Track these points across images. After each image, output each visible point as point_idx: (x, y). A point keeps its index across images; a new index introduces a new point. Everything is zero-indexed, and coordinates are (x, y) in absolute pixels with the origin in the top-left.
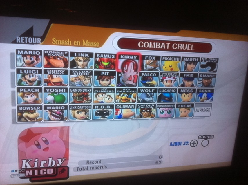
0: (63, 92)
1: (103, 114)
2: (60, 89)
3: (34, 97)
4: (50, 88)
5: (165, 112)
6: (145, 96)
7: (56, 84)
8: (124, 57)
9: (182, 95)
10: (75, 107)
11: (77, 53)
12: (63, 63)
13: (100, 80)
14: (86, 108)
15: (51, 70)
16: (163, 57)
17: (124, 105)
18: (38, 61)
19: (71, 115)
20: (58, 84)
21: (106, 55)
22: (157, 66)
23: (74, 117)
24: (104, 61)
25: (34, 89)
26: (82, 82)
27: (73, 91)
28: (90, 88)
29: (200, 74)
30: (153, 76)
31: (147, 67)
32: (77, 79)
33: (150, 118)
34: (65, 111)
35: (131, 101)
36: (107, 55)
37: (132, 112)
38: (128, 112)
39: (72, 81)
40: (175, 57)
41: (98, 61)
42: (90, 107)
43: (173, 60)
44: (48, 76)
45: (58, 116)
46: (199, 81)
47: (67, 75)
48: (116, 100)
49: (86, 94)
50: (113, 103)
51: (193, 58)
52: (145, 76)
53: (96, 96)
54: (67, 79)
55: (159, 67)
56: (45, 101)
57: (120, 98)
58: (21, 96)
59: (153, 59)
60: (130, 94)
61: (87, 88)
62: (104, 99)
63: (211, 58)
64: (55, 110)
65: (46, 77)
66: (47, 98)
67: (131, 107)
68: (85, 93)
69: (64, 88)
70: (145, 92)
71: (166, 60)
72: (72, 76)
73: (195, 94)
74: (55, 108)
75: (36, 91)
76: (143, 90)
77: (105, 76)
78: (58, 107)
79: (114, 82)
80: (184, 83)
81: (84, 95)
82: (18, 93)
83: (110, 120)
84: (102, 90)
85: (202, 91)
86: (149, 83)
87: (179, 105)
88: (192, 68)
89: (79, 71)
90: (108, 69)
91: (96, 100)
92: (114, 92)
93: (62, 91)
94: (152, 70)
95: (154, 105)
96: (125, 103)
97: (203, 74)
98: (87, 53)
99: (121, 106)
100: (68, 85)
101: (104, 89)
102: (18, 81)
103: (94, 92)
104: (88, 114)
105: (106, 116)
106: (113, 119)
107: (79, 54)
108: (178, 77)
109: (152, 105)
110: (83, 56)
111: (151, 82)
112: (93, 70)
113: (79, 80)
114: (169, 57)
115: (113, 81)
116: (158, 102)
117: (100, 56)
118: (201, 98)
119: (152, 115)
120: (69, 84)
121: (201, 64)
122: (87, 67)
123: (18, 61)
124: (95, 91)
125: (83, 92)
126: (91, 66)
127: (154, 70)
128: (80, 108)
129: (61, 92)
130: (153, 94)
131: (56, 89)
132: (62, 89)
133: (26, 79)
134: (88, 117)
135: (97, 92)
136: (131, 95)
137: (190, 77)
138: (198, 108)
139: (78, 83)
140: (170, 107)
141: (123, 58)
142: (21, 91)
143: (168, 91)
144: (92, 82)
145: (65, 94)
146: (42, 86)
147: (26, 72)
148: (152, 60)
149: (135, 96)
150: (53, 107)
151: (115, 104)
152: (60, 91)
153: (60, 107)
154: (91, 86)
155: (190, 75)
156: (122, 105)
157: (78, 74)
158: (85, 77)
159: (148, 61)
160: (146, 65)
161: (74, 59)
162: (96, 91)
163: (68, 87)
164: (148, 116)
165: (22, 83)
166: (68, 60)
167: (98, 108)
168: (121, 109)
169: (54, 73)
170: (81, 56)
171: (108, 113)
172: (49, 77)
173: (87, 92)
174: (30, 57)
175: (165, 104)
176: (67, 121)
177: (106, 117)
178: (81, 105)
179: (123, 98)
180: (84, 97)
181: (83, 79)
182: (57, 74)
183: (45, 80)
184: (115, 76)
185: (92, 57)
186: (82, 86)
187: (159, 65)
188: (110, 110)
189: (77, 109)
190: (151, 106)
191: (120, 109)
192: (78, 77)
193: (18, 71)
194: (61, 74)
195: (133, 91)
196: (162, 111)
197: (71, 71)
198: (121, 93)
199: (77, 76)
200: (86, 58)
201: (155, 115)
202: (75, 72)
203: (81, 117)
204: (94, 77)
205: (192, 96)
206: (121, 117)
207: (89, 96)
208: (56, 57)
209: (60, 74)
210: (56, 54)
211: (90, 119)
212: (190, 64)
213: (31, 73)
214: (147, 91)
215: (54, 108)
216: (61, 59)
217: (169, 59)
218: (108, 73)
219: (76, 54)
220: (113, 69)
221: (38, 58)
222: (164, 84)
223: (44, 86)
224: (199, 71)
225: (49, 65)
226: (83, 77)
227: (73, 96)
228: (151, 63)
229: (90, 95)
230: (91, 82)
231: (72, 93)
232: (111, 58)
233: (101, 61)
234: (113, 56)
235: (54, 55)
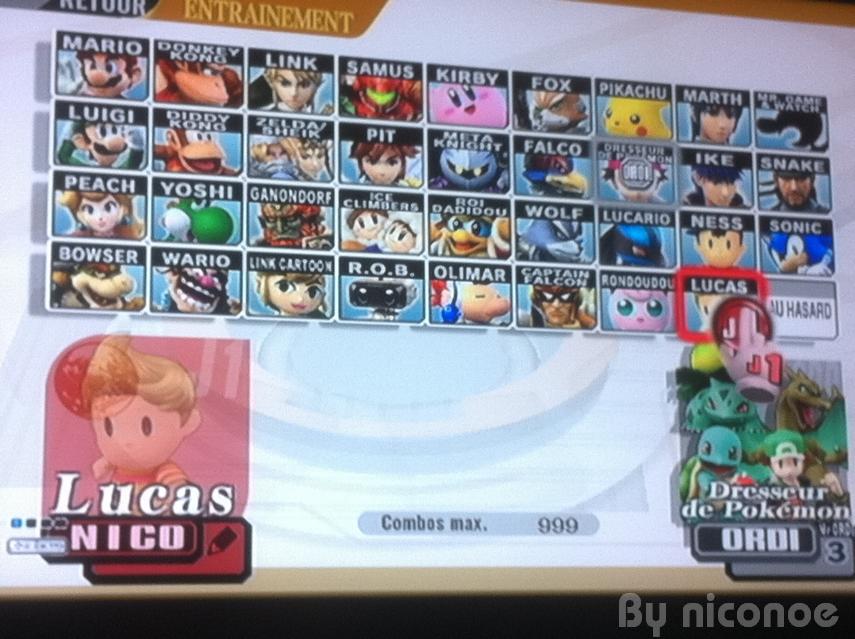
0: (226, 198)
1: (382, 299)
2: (212, 188)
3: (117, 213)
4: (177, 181)
5: (640, 310)
6: (549, 233)
7: (197, 165)
8: (449, 75)
9: (698, 240)
10: (272, 263)
11: (275, 55)
12: (223, 89)
13: (364, 160)
14: (312, 270)
15: (181, 112)
16: (601, 85)
17: (465, 266)
18: (135, 77)
19: (254, 296)
20: (203, 167)
21: (380, 67)
22: (582, 117)
23: (269, 302)
24: (374, 88)
25: (117, 181)
26: (295, 163)
27: (264, 196)
28: (325, 190)
29: (760, 156)
30: (569, 156)
31: (541, 118)
32: (278, 151)
33: (577, 329)
34: (233, 275)
35: (491, 252)
36: (384, 67)
37: (499, 297)
38: (483, 296)
39: (258, 159)
40: (651, 85)
41: (351, 87)
42: (329, 266)
43: (642, 96)
44: (169, 132)
45: (206, 293)
46: (758, 184)
47: (239, 135)
48: (430, 243)
49: (312, 210)
50: (419, 255)
51: (720, 91)
52: (536, 150)
53: (351, 224)
54: (239, 149)
55: (588, 120)
56: (156, 228)
57: (444, 236)
58: (69, 205)
59: (562, 89)
60: (483, 221)
61: (316, 190)
62: (384, 238)
63: (795, 97)
64: (196, 270)
65: (161, 139)
66: (163, 221)
67: (493, 274)
68: (309, 209)
69: (226, 184)
70: (543, 217)
71: (614, 95)
72: (256, 137)
73: (754, 238)
74: (194, 260)
75: (124, 190)
76: (534, 208)
77: (381, 146)
78: (205, 258)
79: (417, 170)
80: (700, 189)
81: (304, 216)
82: (58, 193)
83: (412, 328)
84: (374, 201)
85: (779, 226)
86: (559, 183)
87: (693, 282)
88: (723, 129)
89: (283, 123)
90: (392, 117)
91: (352, 238)
92: (421, 209)
93: (222, 196)
94: (562, 129)
95: (587, 275)
96: (466, 256)
97: (772, 157)
98: (310, 56)
99: (451, 268)
100: (244, 174)
101: (380, 197)
102: (58, 149)
103: (341, 205)
104: (325, 294)
105: (394, 306)
106: (425, 325)
107: (282, 58)
108: (673, 164)
109: (581, 273)
110: (298, 65)
111: (564, 179)
112: (336, 119)
113: (285, 157)
114: (625, 83)
115: (413, 166)
116: (603, 262)
117: (359, 67)
118: (782, 256)
119: (583, 314)
120: (245, 168)
121: (758, 117)
122: (313, 108)
123: (63, 72)
124: (345, 203)
125: (298, 203)
126: (328, 106)
127: (571, 130)
128: (290, 265)
129: (217, 197)
130: (580, 228)
131: (197, 187)
132: (222, 188)
133: (87, 140)
134: (321, 308)
135: (354, 207)
136: (489, 226)
137: (720, 166)
138: (779, 299)
139: (281, 167)
140: (658, 288)
141: (447, 79)
142: (68, 184)
143: (638, 217)
144: (331, 166)
145: (231, 208)
146: (148, 173)
147: (91, 114)
148: (558, 91)
149: (507, 232)
150: (187, 256)
151: (427, 259)
152: (212, 195)
153: (212, 257)
154: (329, 182)
155: (719, 159)
156: (456, 266)
157: (278, 131)
158: (306, 145)
159: (543, 94)
160: (538, 110)
161: (262, 78)
162: (349, 203)
163: (244, 179)
164: (568, 321)
165: (74, 155)
166: (240, 78)
167: (359, 272)
168: (454, 280)
169: (190, 125)
170: (289, 65)
171: (401, 298)
172: (173, 139)
173: (317, 205)
174: (107, 61)
175: (634, 275)
176: (242, 318)
177: (397, 314)
178: (294, 257)
179: (459, 235)
180: (302, 223)
181: (298, 153)
182: (200, 127)
183: (157, 150)
184: (419, 148)
185: (330, 70)
186: (296, 179)
187: (587, 112)
188: (408, 282)
189: (278, 271)
190: (576, 279)
191: (450, 284)
192: (278, 144)
193: (62, 110)
194: (215, 126)
195: (498, 211)
196: (623, 303)
197: (253, 120)
198: (450, 215)
199: (273, 138)
200: (310, 77)
201: (596, 320)
202: (267, 123)
203: (294, 306)
204: (340, 148)
205: (741, 243)
206: (457, 319)
207: (323, 219)
208: (198, 65)
209: (212, 129)
210: (198, 55)
211: (333, 315)
212: (714, 113)
213: (109, 120)
214: (551, 212)
215: (192, 263)
216: (215, 72)
217: (627, 93)
218: (391, 134)
219: (269, 57)
220: (410, 117)
221: (134, 67)
222: (617, 187)
223: (154, 169)
224: (753, 144)
225: (173, 92)
226: (300, 144)
227: (260, 219)
228: (556, 105)
229: (326, 217)
230: (327, 164)
231: (258, 205)
232: (401, 77)
233: (363, 86)
234: (406, 69)
235: (191, 57)
